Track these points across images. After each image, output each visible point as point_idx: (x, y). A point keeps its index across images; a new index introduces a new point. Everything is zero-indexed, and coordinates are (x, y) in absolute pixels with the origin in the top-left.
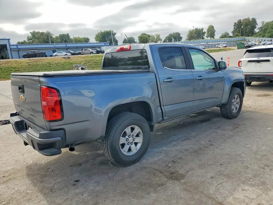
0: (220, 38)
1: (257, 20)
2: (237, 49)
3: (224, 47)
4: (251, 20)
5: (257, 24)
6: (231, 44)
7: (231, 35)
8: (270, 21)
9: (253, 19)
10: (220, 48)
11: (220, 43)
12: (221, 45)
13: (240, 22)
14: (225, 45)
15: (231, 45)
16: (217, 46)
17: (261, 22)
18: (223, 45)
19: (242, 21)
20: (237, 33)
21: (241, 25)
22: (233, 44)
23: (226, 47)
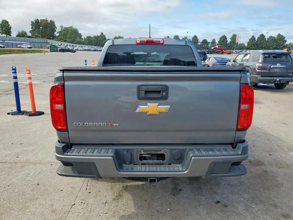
0: (17, 36)
1: (55, 23)
2: (50, 51)
3: (29, 48)
4: (49, 21)
5: (56, 28)
6: (35, 45)
7: (30, 34)
8: (68, 26)
9: (51, 21)
10: (23, 49)
11: (22, 43)
12: (25, 45)
13: (37, 21)
14: (29, 46)
15: (35, 47)
16: (19, 46)
17: (60, 26)
18: (27, 45)
19: (40, 22)
20: (36, 34)
21: (40, 26)
22: (37, 45)
23: (31, 48)
